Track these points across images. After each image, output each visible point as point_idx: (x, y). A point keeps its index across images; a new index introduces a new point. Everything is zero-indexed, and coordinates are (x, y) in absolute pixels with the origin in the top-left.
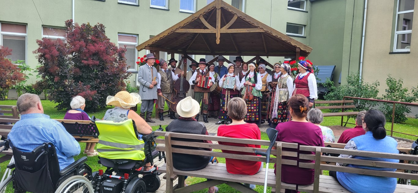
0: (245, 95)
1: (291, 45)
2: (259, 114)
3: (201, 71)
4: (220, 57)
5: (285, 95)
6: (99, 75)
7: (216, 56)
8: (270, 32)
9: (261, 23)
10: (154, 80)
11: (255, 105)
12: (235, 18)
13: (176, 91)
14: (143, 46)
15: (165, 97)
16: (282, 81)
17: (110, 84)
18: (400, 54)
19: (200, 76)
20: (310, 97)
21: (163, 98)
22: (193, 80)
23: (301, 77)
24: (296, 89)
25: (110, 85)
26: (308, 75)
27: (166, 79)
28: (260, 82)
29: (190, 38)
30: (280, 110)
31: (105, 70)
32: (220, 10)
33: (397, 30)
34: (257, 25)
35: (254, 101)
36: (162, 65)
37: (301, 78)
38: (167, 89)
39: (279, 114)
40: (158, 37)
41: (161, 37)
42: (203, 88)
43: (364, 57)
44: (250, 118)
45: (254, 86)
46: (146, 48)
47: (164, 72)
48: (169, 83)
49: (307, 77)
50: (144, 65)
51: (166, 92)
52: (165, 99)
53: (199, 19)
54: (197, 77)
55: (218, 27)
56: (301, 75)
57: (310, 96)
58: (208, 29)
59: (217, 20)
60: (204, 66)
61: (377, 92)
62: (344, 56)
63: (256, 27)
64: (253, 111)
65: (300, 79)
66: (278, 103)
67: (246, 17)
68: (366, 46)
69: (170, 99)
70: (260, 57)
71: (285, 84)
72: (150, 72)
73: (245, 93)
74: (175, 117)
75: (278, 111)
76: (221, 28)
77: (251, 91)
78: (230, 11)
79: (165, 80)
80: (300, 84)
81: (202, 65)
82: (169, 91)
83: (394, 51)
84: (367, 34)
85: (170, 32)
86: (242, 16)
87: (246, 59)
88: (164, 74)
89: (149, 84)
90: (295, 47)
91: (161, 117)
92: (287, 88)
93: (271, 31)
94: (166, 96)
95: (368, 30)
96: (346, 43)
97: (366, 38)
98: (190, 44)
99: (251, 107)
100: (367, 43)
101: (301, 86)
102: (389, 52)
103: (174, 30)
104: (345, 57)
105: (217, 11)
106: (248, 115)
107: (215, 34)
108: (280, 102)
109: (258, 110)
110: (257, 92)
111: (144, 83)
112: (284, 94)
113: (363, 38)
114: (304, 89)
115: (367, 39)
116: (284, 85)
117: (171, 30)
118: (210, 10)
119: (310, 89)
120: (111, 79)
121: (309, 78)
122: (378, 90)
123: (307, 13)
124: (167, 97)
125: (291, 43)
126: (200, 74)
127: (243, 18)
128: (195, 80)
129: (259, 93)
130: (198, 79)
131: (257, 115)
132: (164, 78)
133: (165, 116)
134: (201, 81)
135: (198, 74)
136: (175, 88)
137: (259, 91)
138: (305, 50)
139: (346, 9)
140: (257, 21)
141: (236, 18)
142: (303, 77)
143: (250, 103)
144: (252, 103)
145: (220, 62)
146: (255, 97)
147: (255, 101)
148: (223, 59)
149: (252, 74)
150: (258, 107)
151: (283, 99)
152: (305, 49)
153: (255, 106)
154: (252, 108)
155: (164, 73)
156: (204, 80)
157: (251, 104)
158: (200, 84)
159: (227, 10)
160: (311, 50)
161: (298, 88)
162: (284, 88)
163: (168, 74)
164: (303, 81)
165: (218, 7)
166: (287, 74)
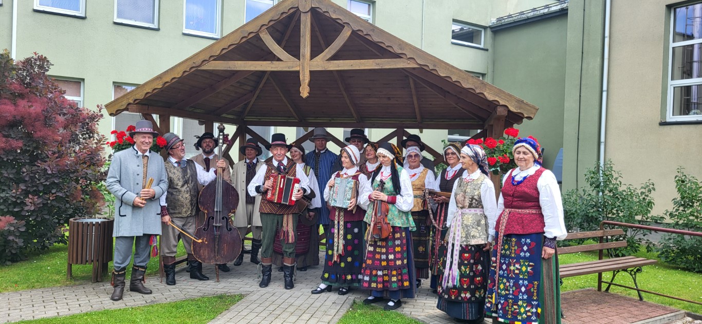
0: (372, 224)
1: (486, 100)
2: (409, 271)
3: (275, 163)
4: (318, 131)
5: (479, 225)
6: (23, 173)
7: (310, 129)
8: (431, 68)
9: (410, 45)
10: (147, 186)
11: (398, 249)
12: (346, 34)
13: (206, 212)
14: (123, 103)
15: (177, 226)
16: (468, 190)
17: (53, 194)
18: (683, 126)
19: (272, 176)
20: (544, 233)
21: (173, 228)
22: (258, 185)
23: (518, 178)
24: (507, 210)
25: (51, 198)
26: (538, 174)
27: (180, 184)
28: (407, 190)
29: (249, 88)
30: (465, 265)
31: (39, 162)
32: (309, 14)
33: (672, 79)
34: (400, 52)
35: (394, 239)
36: (171, 148)
37: (519, 183)
38: (183, 206)
39: (462, 276)
40: (158, 82)
41: (166, 81)
42: (279, 203)
43: (608, 132)
44: (384, 282)
45: (393, 202)
46: (129, 107)
47: (176, 165)
48: (187, 192)
49: (536, 181)
50: (125, 149)
51: (180, 215)
52: (176, 231)
53: (257, 37)
54: (267, 177)
55: (304, 56)
56: (519, 174)
57: (545, 229)
58: (280, 60)
59: (302, 40)
60: (283, 152)
61: (650, 204)
62: (566, 129)
63: (398, 56)
64: (392, 264)
65: (516, 183)
66: (461, 246)
67: (373, 30)
68: (611, 110)
69: (191, 231)
70: (405, 129)
71: (476, 197)
72: (138, 166)
73: (373, 219)
74: (201, 274)
75: (459, 268)
76: (311, 59)
77: (386, 216)
78: (334, 16)
79: (177, 185)
80: (517, 197)
81: (279, 148)
82: (186, 210)
83: (668, 120)
84: (611, 86)
85: (188, 70)
86: (362, 29)
87: (375, 134)
88: (175, 171)
89: (131, 196)
90: (494, 105)
91: (170, 277)
92: (483, 208)
93: (435, 66)
94: (180, 223)
95: (614, 79)
96: (570, 103)
97: (609, 94)
98: (249, 103)
99: (387, 254)
100: (611, 104)
101: (520, 202)
102: (659, 121)
103: (197, 64)
104: (569, 131)
105: (303, 17)
106: (380, 276)
107: (298, 72)
108: (465, 243)
109: (405, 261)
110: (402, 217)
111: (120, 194)
112: (476, 223)
113: (605, 94)
114: (527, 211)
115: (612, 97)
116: (474, 201)
117: (190, 64)
118: (284, 16)
119: (545, 212)
120: (54, 183)
121: (541, 183)
122: (652, 201)
123: (486, 52)
124: (183, 225)
125: (485, 93)
126: (273, 171)
127: (365, 33)
128: (261, 184)
129: (408, 219)
130: (269, 183)
131: (405, 273)
132: (176, 181)
133: (178, 272)
134: (273, 187)
135: (268, 171)
136: (203, 204)
137: (406, 213)
138: (519, 111)
139: (568, 39)
140: (399, 39)
141: (349, 33)
142: (525, 178)
143: (384, 244)
144: (390, 243)
145: (318, 142)
146: (395, 229)
147: (398, 239)
148: (325, 134)
149: (386, 172)
150: (405, 255)
151: (473, 236)
152: (520, 108)
153: (398, 252)
154: (391, 257)
155: (174, 167)
156: (281, 187)
157: (387, 247)
158: (273, 195)
159: (326, 14)
160: (534, 111)
161: (512, 208)
162: (473, 207)
163: (184, 171)
164: (526, 190)
165: (305, 6)
166: (479, 171)
